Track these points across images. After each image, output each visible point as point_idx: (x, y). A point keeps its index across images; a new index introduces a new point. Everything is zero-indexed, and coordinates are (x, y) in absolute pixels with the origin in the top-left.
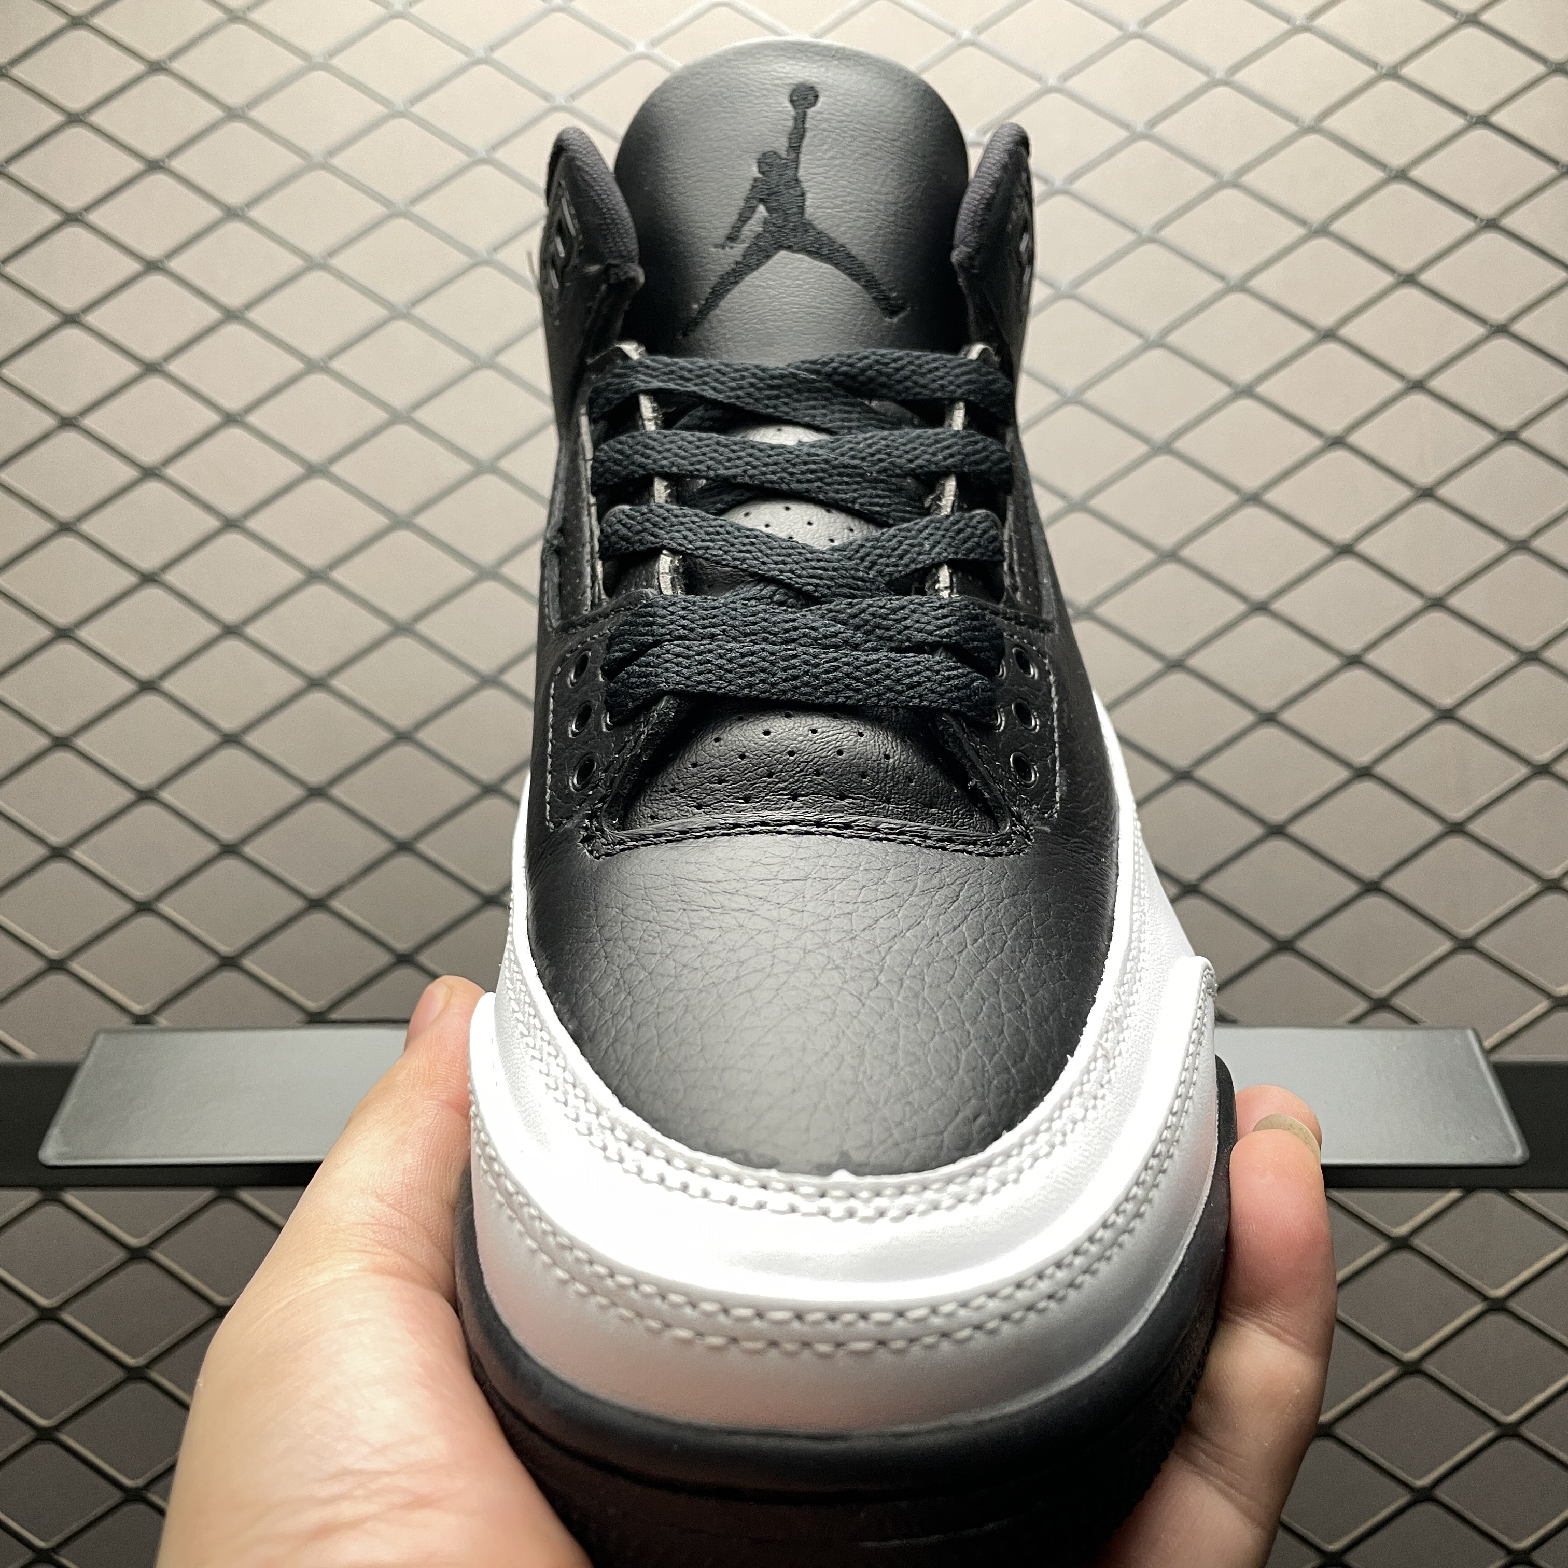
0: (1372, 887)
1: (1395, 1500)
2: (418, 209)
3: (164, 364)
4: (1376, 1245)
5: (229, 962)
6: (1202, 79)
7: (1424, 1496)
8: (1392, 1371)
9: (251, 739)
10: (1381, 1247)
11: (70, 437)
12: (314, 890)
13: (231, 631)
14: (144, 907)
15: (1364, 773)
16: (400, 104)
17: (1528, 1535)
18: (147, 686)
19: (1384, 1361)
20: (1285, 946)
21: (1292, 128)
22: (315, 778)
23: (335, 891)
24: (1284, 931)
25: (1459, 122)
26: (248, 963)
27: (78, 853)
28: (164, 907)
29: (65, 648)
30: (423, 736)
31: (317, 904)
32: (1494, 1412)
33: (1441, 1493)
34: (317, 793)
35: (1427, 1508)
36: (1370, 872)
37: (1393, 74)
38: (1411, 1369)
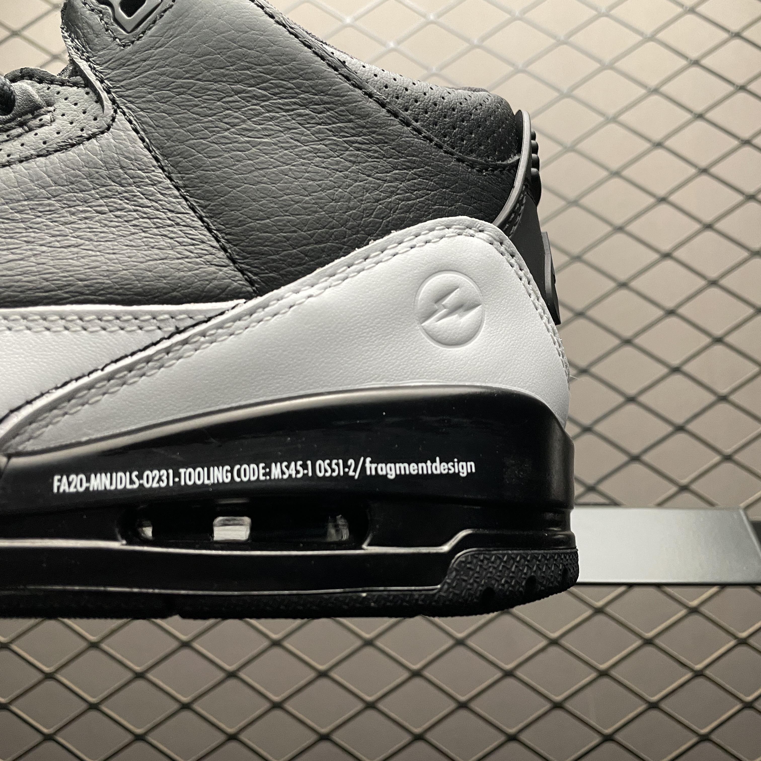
0: (680, 429)
1: (689, 740)
4: (681, 611)
6: (594, 13)
8: (689, 675)
10: (684, 612)
15: (676, 370)
19: (683, 670)
21: (640, 38)
24: (635, 451)
25: (725, 35)
33: (713, 737)
35: (707, 745)
36: (679, 421)
37: (692, 10)
38: (699, 674)
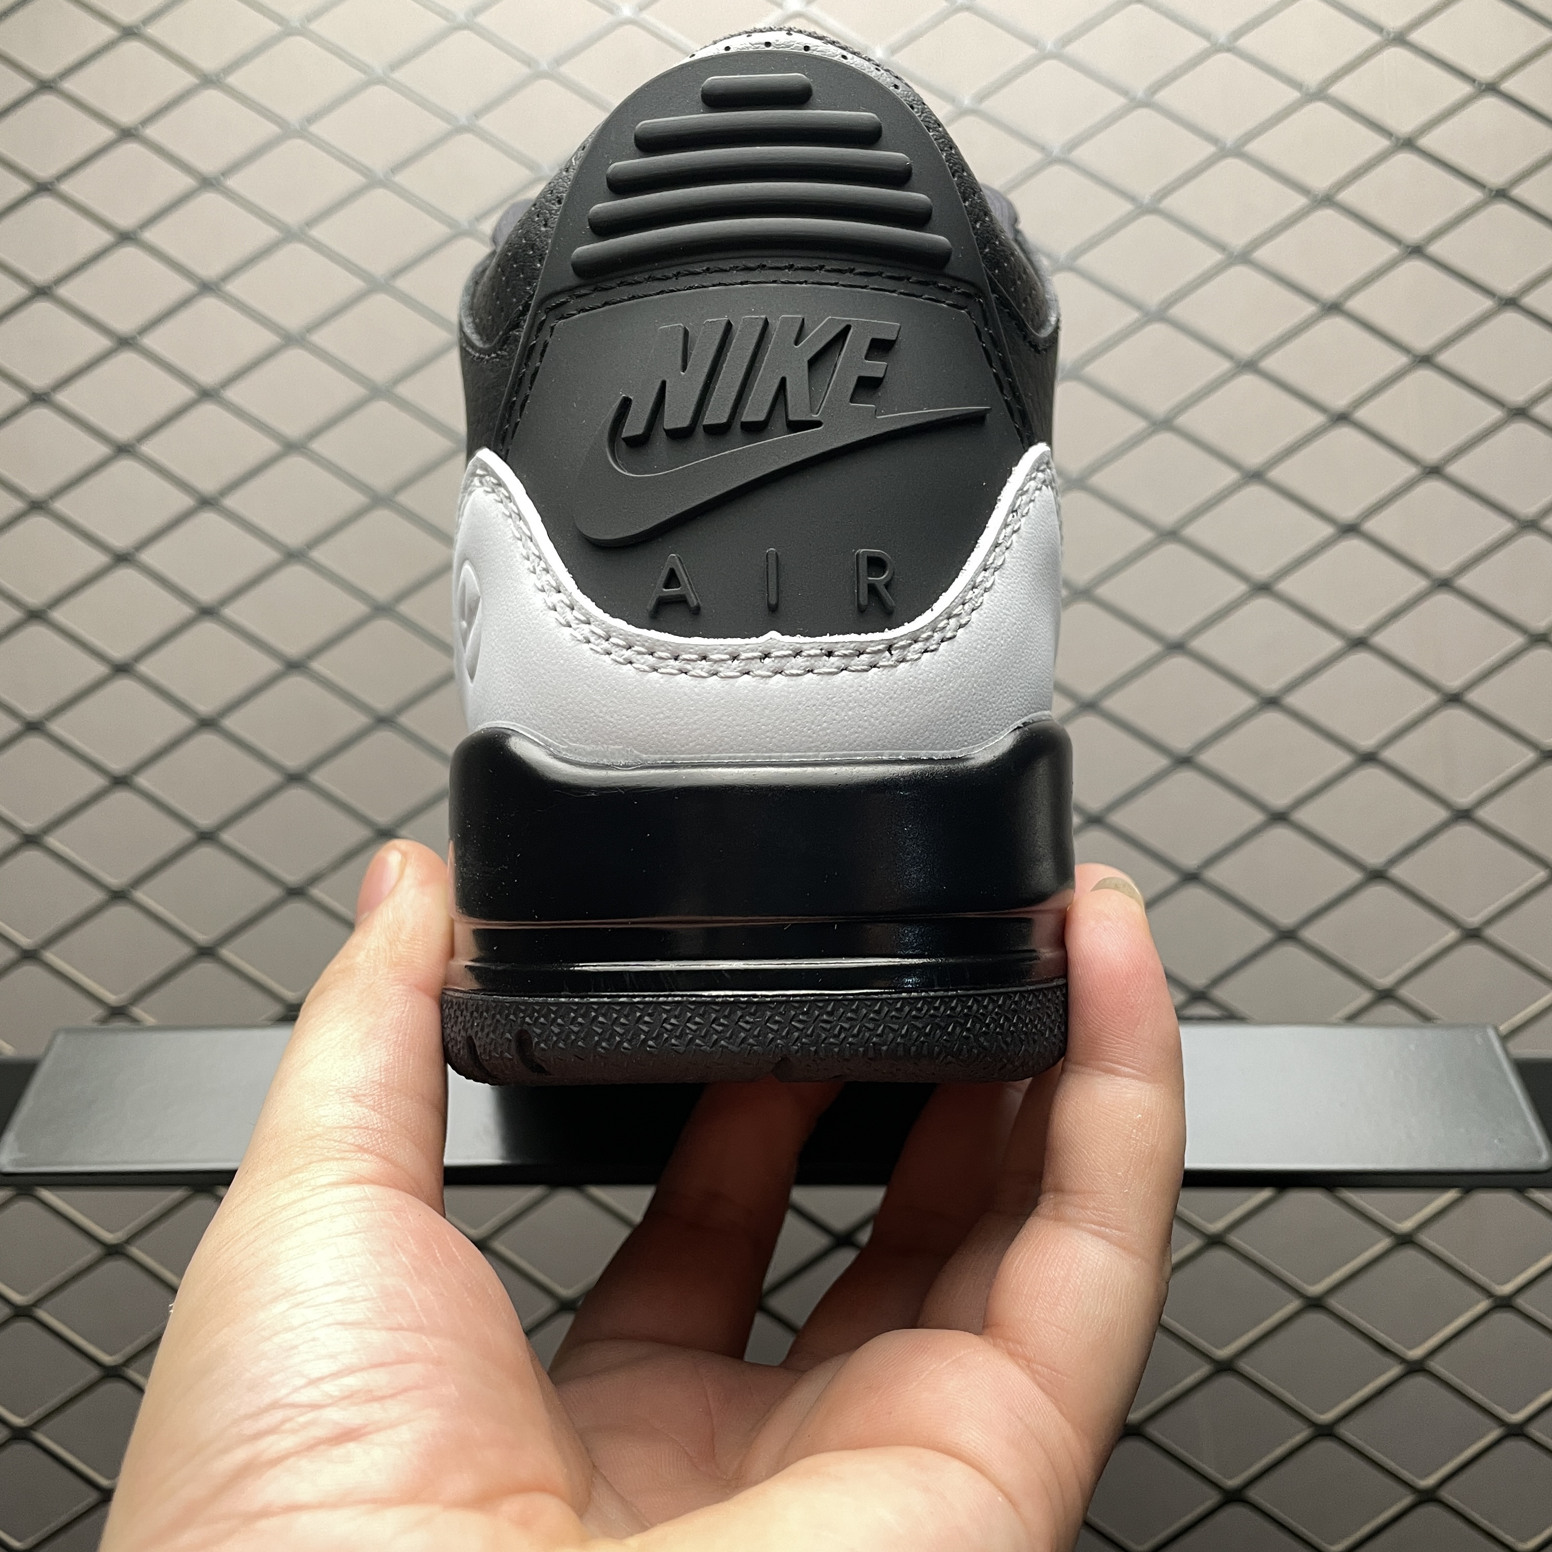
0: (1377, 875)
1: (1398, 1502)
2: (399, 178)
3: (139, 338)
4: (1379, 1241)
5: (206, 952)
6: (1203, 44)
7: (1428, 1497)
8: (1396, 1370)
9: (229, 723)
10: (1385, 1243)
11: (41, 413)
12: (293, 878)
13: (207, 612)
14: (118, 896)
15: (1369, 758)
16: (379, 69)
17: (1535, 1535)
18: (122, 669)
19: (1387, 1360)
20: (1288, 936)
21: (1295, 95)
22: (293, 763)
23: (315, 879)
24: (1287, 920)
25: (1466, 89)
26: (226, 952)
27: (52, 841)
28: (140, 895)
29: (36, 631)
30: (405, 720)
31: (295, 892)
32: (1500, 1411)
33: (1445, 1494)
34: (296, 778)
35: (1432, 1511)
36: (1375, 860)
37: (1400, 39)
38: (1416, 1368)
